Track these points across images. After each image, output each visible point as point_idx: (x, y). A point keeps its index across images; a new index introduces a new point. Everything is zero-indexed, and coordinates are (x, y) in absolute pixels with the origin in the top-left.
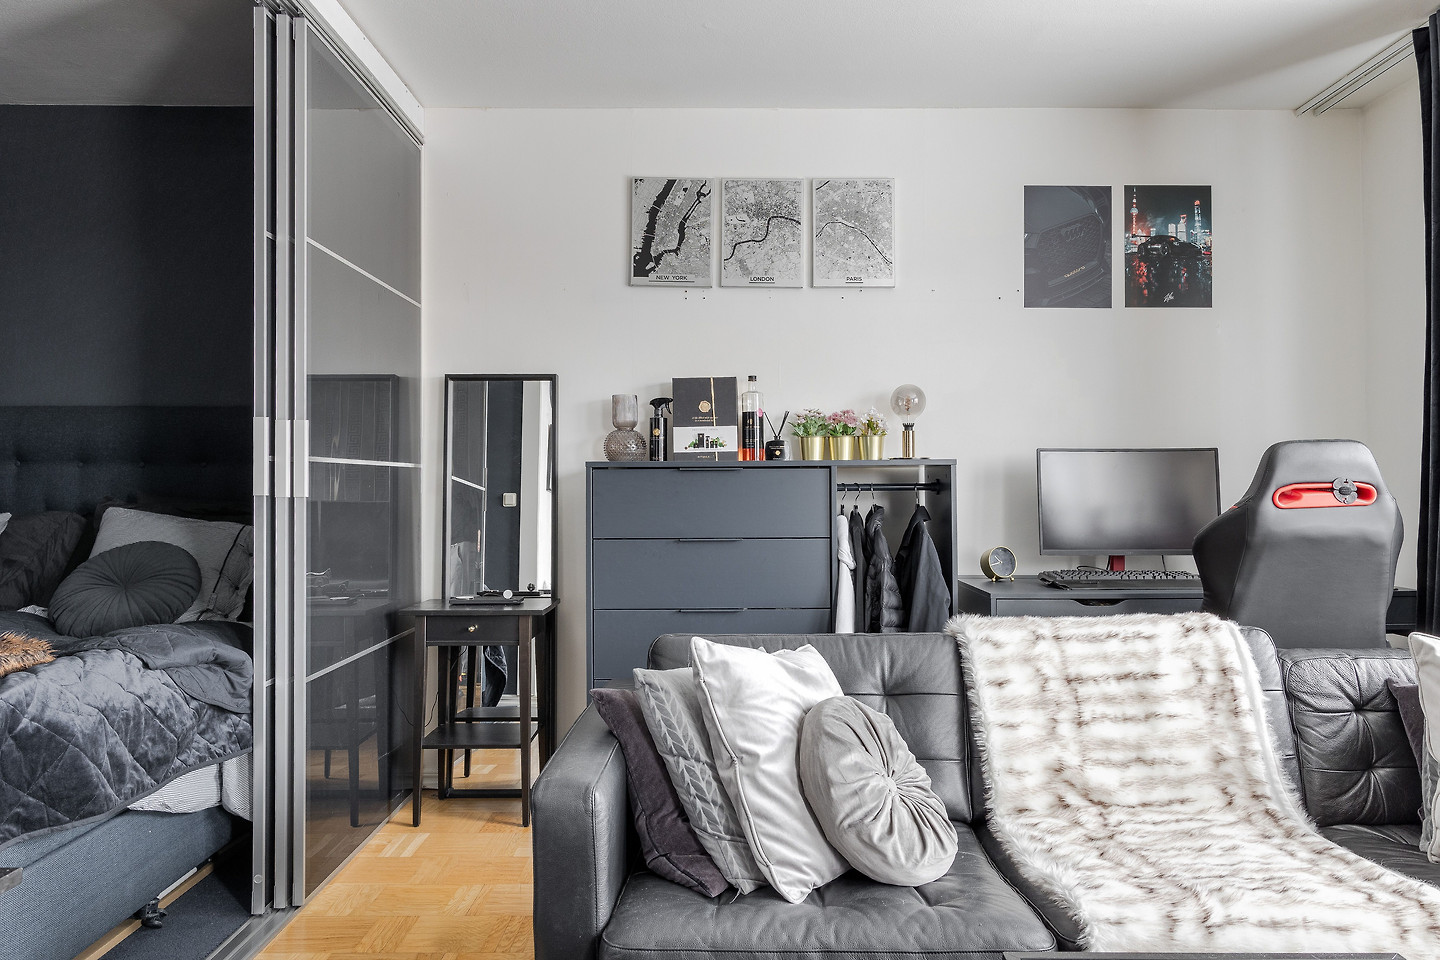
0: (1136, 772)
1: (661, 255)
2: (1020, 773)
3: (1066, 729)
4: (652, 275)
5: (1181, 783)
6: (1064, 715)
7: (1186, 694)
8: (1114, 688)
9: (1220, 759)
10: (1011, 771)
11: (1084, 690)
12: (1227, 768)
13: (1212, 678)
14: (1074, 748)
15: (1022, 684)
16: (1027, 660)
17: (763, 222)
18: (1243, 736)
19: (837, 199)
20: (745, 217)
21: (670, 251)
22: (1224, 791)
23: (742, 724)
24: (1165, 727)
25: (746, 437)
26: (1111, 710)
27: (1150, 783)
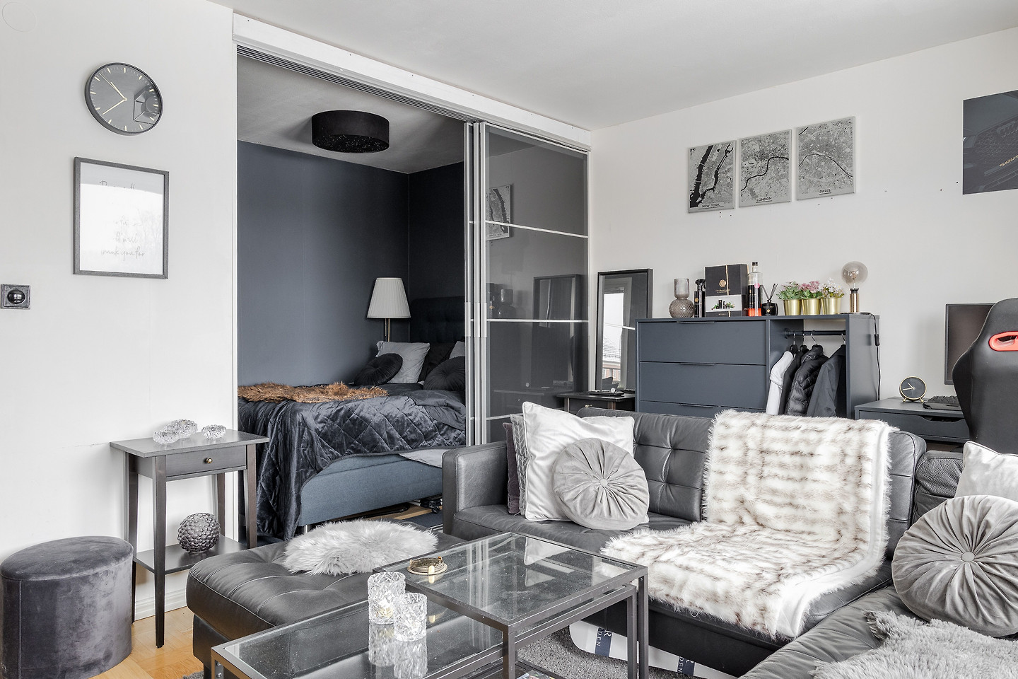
0: (787, 511)
1: (705, 193)
2: (719, 500)
3: (752, 479)
4: (700, 205)
5: (813, 522)
6: (752, 472)
7: (831, 469)
8: (787, 459)
9: (841, 512)
10: (714, 498)
11: (768, 458)
12: (844, 518)
13: (850, 461)
14: (753, 490)
15: (734, 451)
16: (740, 437)
17: (764, 163)
18: (860, 500)
19: (813, 139)
20: (753, 161)
21: (710, 190)
22: (839, 533)
24: (810, 486)
26: (781, 472)
27: (794, 519)
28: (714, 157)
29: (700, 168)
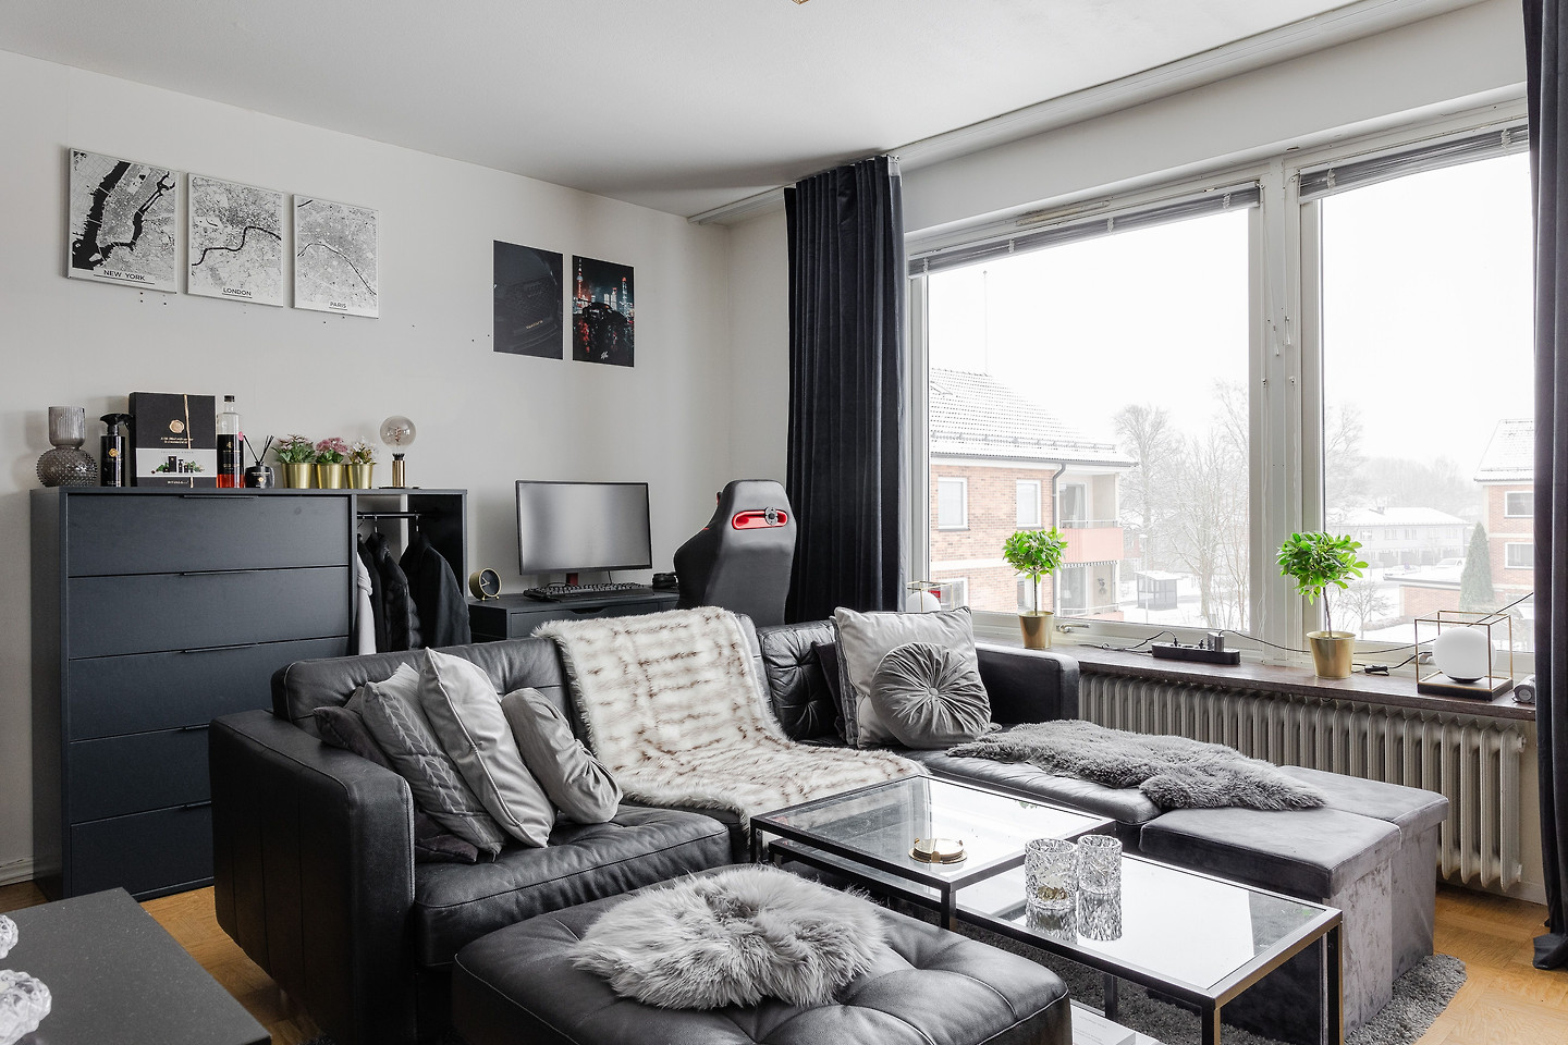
0: (690, 725)
1: (111, 247)
2: (617, 739)
3: (643, 701)
4: (98, 269)
5: (715, 728)
6: (642, 690)
7: (713, 665)
8: (670, 666)
9: (736, 708)
10: (611, 738)
11: (652, 670)
12: (740, 713)
13: (727, 652)
14: (650, 714)
15: (611, 673)
16: (612, 651)
17: (238, 230)
18: (748, 689)
19: (321, 221)
20: (217, 221)
21: (122, 244)
22: (740, 729)
23: (477, 717)
24: (704, 690)
25: (224, 460)
26: (670, 683)
27: (697, 732)
28: (130, 185)
29: (99, 197)
